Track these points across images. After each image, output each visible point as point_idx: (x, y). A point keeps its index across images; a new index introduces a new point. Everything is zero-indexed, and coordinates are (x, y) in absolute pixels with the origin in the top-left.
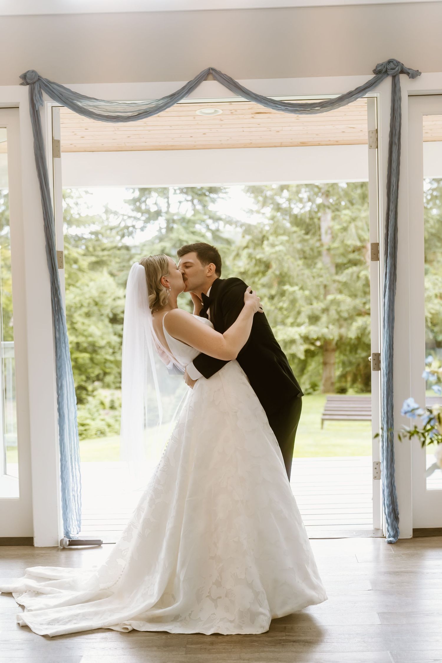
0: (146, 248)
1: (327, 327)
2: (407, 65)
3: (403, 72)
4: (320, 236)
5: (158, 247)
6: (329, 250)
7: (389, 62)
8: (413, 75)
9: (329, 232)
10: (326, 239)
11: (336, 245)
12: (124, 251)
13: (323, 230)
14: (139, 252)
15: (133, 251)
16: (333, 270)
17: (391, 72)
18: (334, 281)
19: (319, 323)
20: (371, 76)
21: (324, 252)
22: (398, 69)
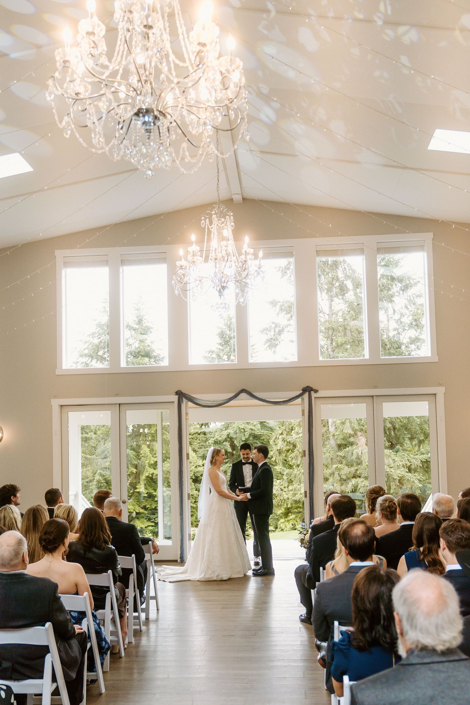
0: (217, 434)
1: (333, 485)
2: (314, 388)
3: (312, 390)
4: (328, 427)
5: (225, 433)
6: (334, 436)
7: (307, 387)
8: (316, 391)
9: (334, 425)
10: (332, 429)
11: (337, 433)
12: (202, 435)
13: (330, 424)
14: (212, 436)
15: (208, 436)
16: (336, 448)
17: (307, 390)
18: (338, 456)
19: (328, 483)
20: (301, 392)
21: (331, 438)
22: (310, 389)
